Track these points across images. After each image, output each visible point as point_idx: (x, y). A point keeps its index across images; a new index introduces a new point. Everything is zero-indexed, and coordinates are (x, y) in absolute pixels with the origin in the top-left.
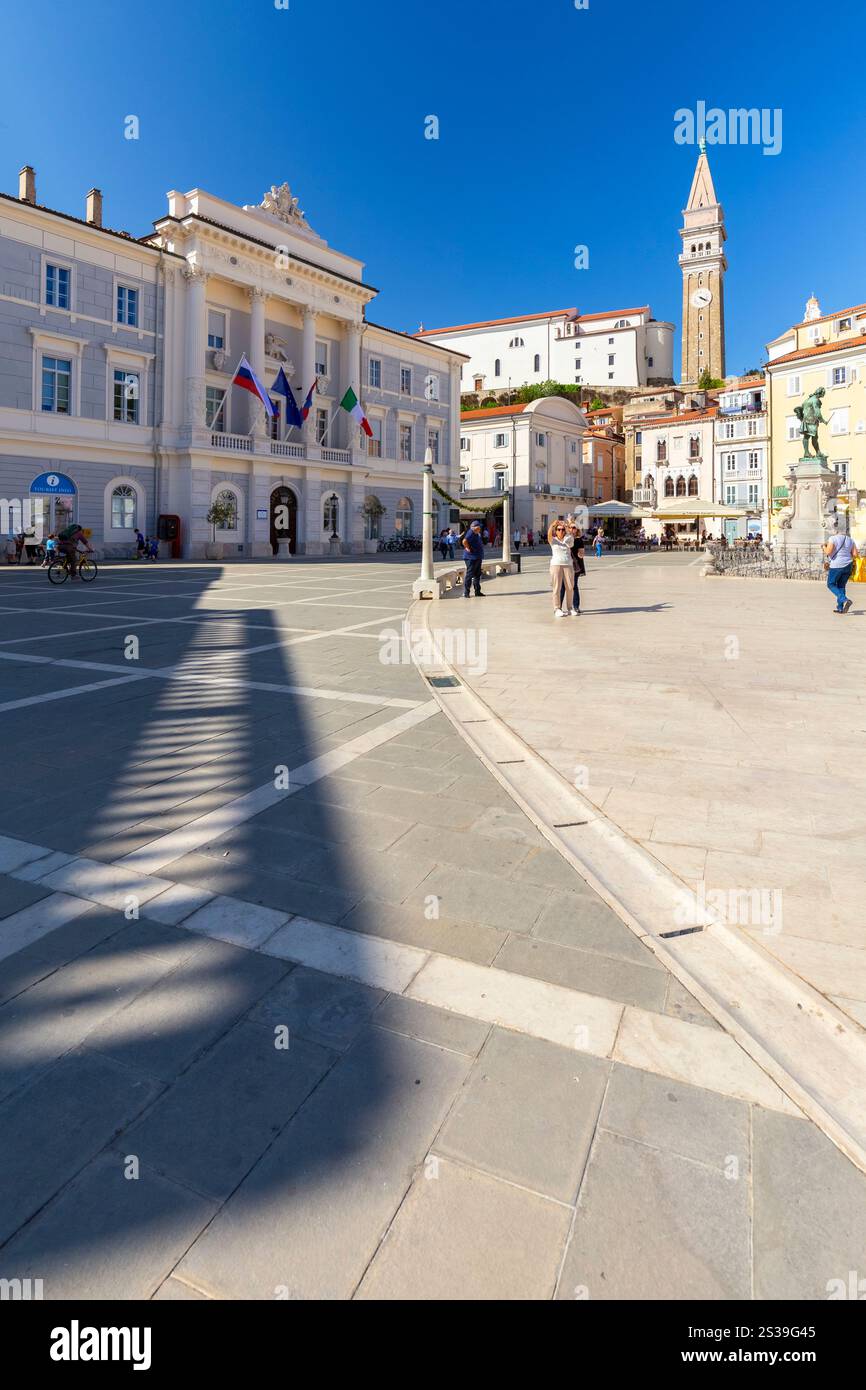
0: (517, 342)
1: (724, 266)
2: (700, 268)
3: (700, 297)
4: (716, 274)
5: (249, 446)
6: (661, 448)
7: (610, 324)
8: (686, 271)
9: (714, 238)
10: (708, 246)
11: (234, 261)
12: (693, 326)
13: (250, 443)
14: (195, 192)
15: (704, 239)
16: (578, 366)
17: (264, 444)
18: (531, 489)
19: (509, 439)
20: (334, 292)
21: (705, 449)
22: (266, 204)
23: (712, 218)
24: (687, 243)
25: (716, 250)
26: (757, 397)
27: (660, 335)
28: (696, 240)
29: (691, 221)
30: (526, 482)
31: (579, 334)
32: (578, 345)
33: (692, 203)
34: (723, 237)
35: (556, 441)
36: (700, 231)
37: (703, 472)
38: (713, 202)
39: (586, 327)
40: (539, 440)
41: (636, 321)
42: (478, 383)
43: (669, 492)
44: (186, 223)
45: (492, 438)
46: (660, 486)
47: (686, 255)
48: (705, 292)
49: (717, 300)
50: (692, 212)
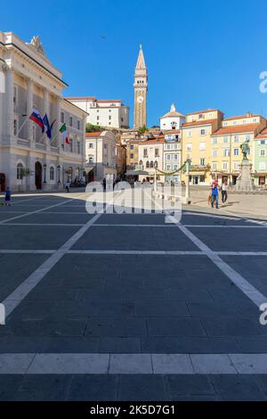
1: (148, 90)
2: (139, 89)
3: (140, 100)
4: (145, 92)
5: (28, 144)
6: (145, 151)
7: (109, 105)
8: (136, 89)
9: (145, 79)
10: (143, 82)
11: (23, 66)
12: (138, 109)
13: (29, 143)
14: (10, 33)
15: (141, 79)
16: (98, 119)
17: (33, 144)
18: (103, 164)
19: (94, 145)
20: (54, 83)
21: (160, 152)
22: (32, 43)
23: (144, 72)
24: (136, 80)
25: (145, 84)
26: (177, 137)
27: (125, 110)
28: (139, 79)
29: (138, 72)
30: (101, 161)
31: (98, 107)
32: (98, 111)
33: (138, 67)
35: (109, 147)
36: (140, 76)
37: (159, 160)
38: (145, 67)
39: (100, 105)
40: (105, 146)
41: (118, 105)
43: (147, 167)
44: (7, 46)
45: (87, 145)
46: (145, 164)
47: (136, 84)
48: (141, 97)
49: (145, 101)
50: (138, 69)
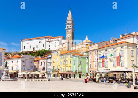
0: (40, 42)
2: (69, 30)
4: (71, 31)
6: (41, 63)
8: (67, 31)
9: (71, 25)
10: (70, 26)
15: (69, 25)
16: (50, 47)
19: (18, 62)
23: (71, 22)
24: (67, 26)
25: (71, 27)
29: (67, 22)
31: (50, 41)
32: (50, 43)
33: (68, 19)
38: (71, 19)
42: (34, 49)
43: (42, 70)
45: (16, 61)
47: (67, 28)
48: (70, 34)
49: (71, 36)
50: (68, 21)
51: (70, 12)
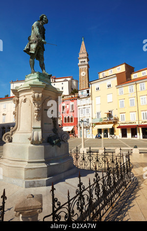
1: (88, 67)
2: (83, 67)
3: (83, 74)
7: (63, 80)
8: (80, 67)
9: (86, 60)
12: (82, 80)
15: (84, 60)
23: (85, 55)
24: (80, 61)
25: (86, 63)
27: (74, 83)
28: (82, 60)
29: (80, 56)
31: (55, 82)
32: (54, 84)
33: (81, 52)
34: (88, 60)
36: (83, 58)
38: (85, 52)
39: (57, 80)
41: (69, 79)
43: (65, 121)
47: (80, 63)
48: (84, 72)
49: (87, 74)
50: (81, 54)
51: (83, 42)
